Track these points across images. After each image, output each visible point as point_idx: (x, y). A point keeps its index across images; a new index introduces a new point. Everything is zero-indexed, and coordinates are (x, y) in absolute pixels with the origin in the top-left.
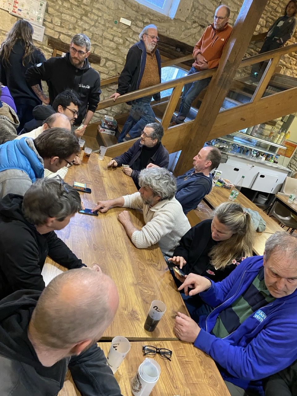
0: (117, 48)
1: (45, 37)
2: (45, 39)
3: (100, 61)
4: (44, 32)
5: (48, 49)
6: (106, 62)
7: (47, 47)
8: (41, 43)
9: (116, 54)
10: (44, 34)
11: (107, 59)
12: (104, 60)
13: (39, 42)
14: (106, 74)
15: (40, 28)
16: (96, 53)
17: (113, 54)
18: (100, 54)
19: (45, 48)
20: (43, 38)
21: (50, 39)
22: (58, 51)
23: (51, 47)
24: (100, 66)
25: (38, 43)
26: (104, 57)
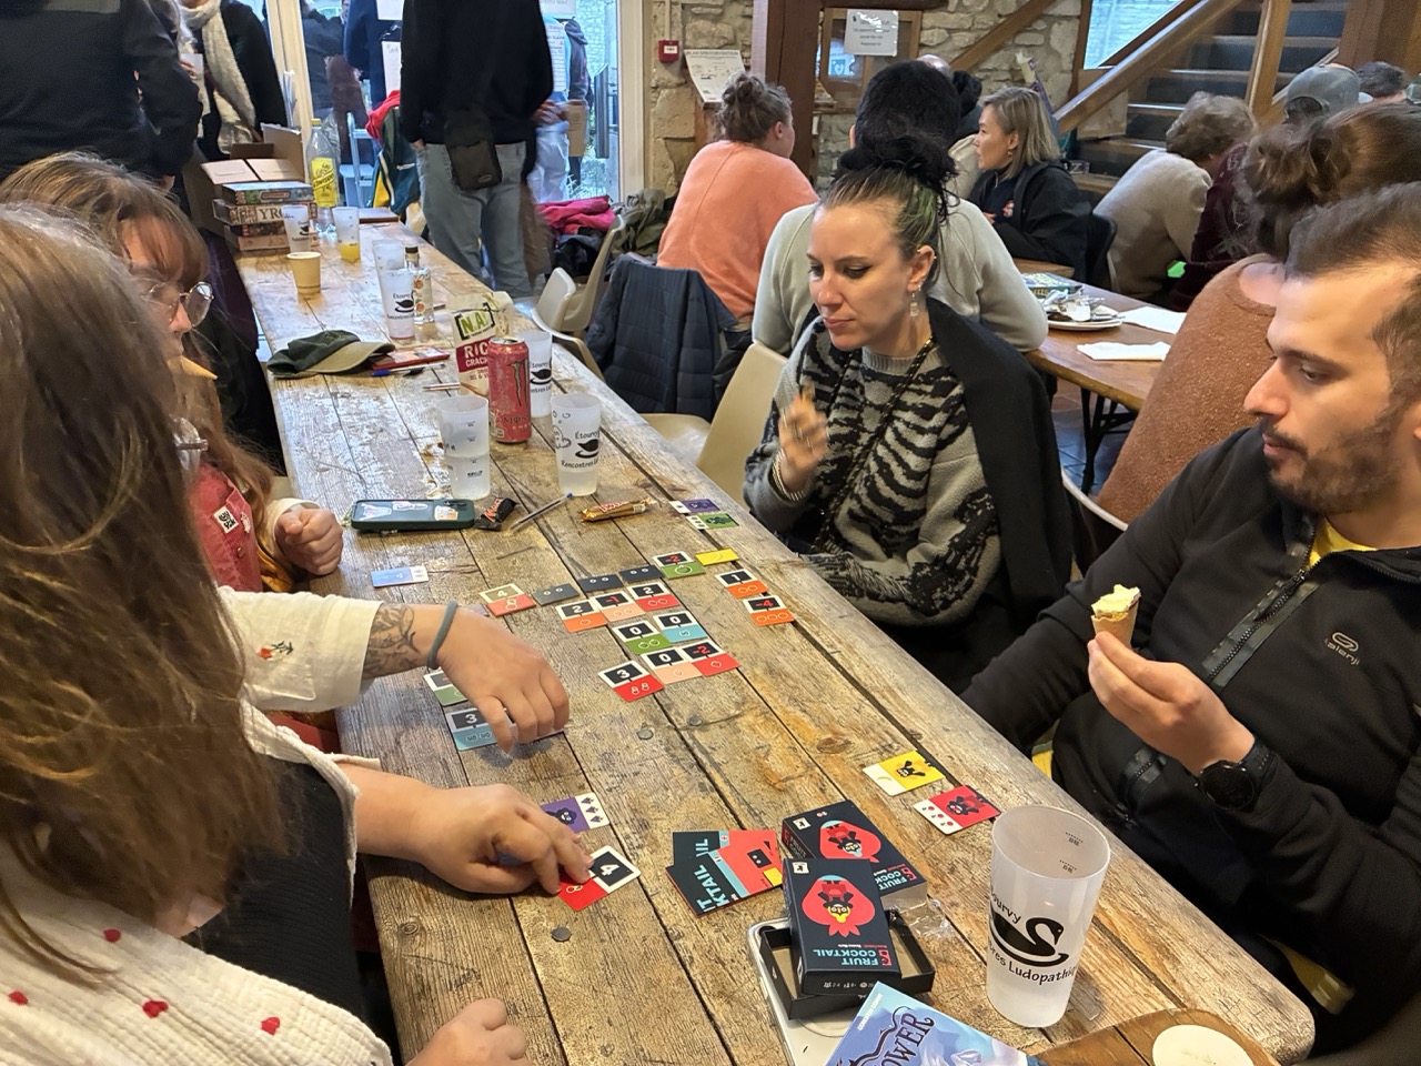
14: (965, 30)
22: (835, 9)
24: (949, 12)
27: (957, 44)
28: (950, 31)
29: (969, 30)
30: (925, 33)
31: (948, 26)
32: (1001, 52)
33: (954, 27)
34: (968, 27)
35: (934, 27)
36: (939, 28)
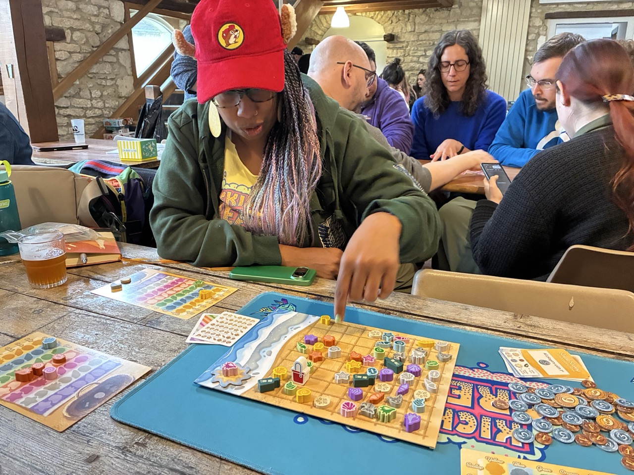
0: (78, 9)
6: (72, 34)
9: (79, 17)
11: (73, 30)
12: (69, 31)
16: (55, 24)
17: (76, 19)
18: (61, 24)
24: (67, 43)
26: (67, 27)
27: (75, 59)
28: (70, 53)
29: (79, 53)
30: (57, 53)
31: (69, 50)
32: (98, 64)
33: (72, 51)
34: (78, 51)
35: (62, 50)
36: (64, 51)
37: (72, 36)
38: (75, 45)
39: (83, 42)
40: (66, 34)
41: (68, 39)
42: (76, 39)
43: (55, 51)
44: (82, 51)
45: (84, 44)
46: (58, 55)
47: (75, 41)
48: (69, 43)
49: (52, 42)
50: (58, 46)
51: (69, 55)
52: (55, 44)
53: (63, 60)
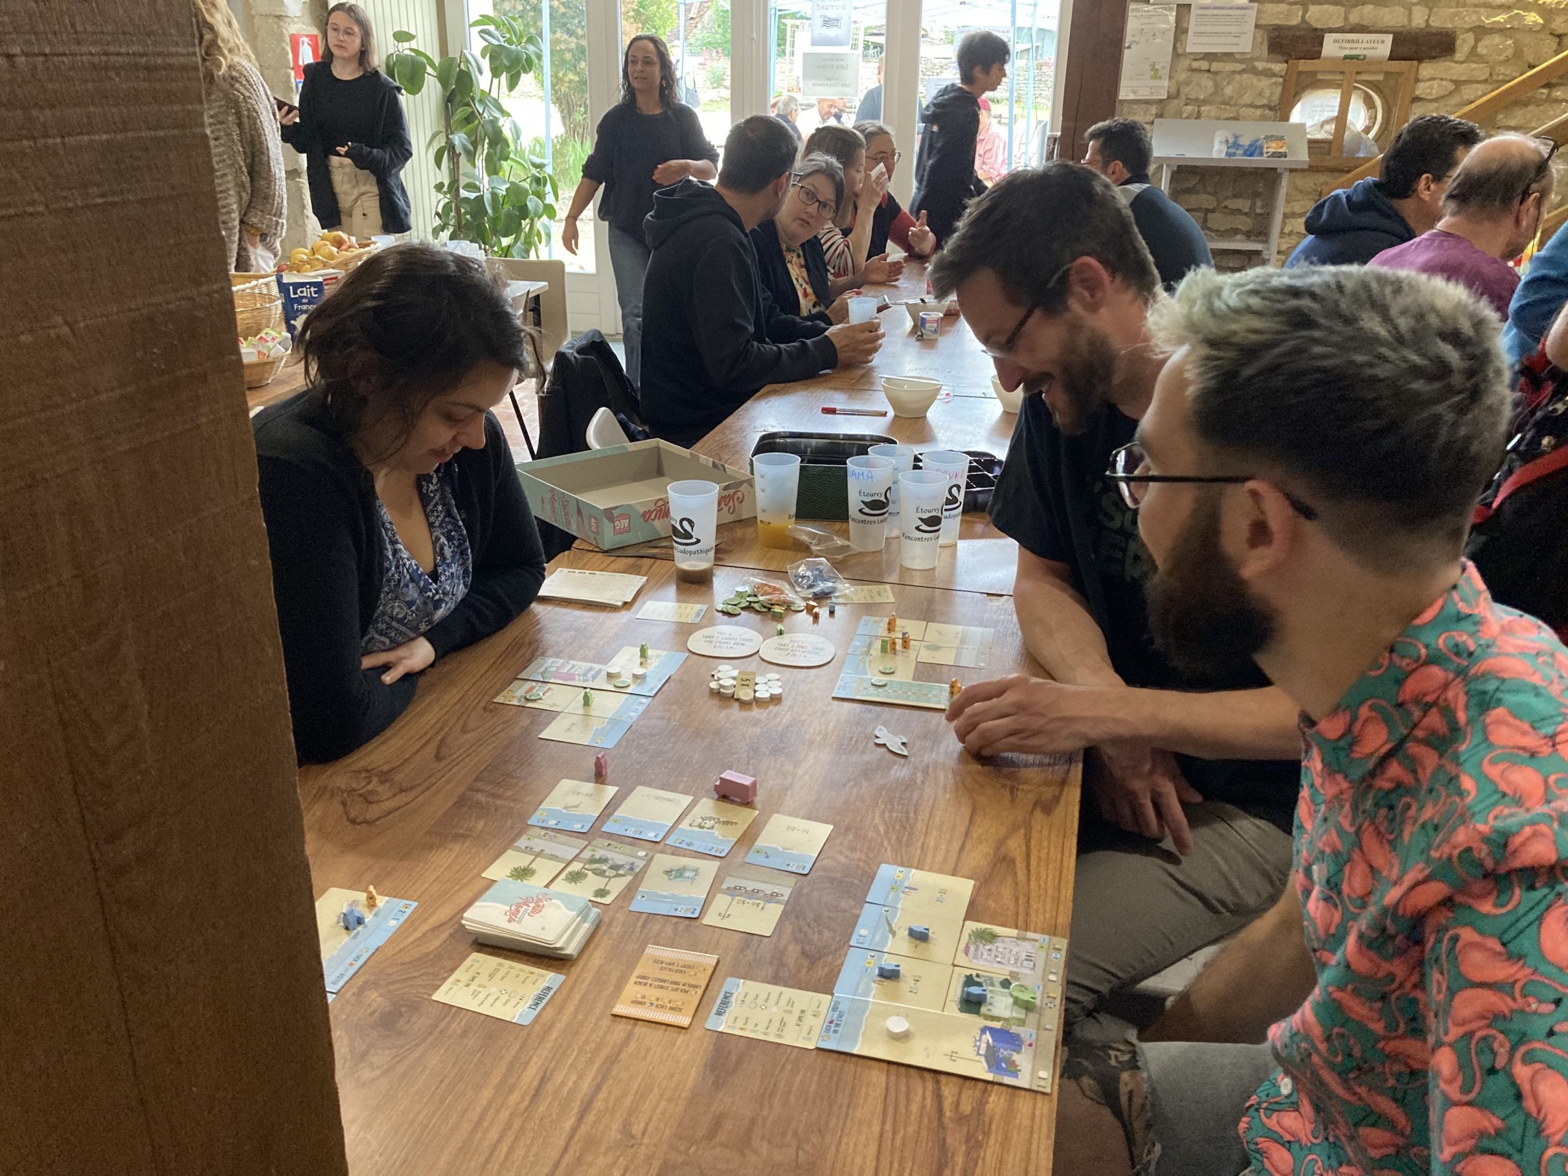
1: (1260, 33)
2: (1259, 40)
3: (1454, 44)
4: (1257, 19)
5: (1269, 65)
6: (1477, 40)
7: (1268, 61)
8: (1249, 56)
10: (1257, 26)
11: (1480, 31)
12: (1470, 37)
13: (1242, 53)
14: (1480, 82)
15: (1244, 12)
16: (1436, 23)
18: (1452, 21)
19: (1260, 65)
20: (1254, 39)
21: (1276, 33)
22: (1302, 61)
23: (1280, 57)
24: (1456, 62)
25: (1237, 61)
26: (1467, 26)
27: (1466, 97)
28: (1458, 83)
29: (1484, 82)
30: (1421, 85)
31: (1455, 78)
32: (1531, 108)
33: (1464, 78)
34: (1483, 78)
35: (1434, 79)
36: (1442, 79)
37: (1475, 47)
38: (1474, 65)
39: (1502, 58)
40: (1458, 42)
41: (1459, 55)
42: (1484, 52)
43: (1417, 80)
44: (1495, 77)
45: (1507, 60)
46: (1421, 90)
47: (1481, 56)
48: (1462, 63)
49: (1415, 63)
50: (1427, 69)
51: (1452, 87)
52: (1423, 66)
53: (1431, 101)
